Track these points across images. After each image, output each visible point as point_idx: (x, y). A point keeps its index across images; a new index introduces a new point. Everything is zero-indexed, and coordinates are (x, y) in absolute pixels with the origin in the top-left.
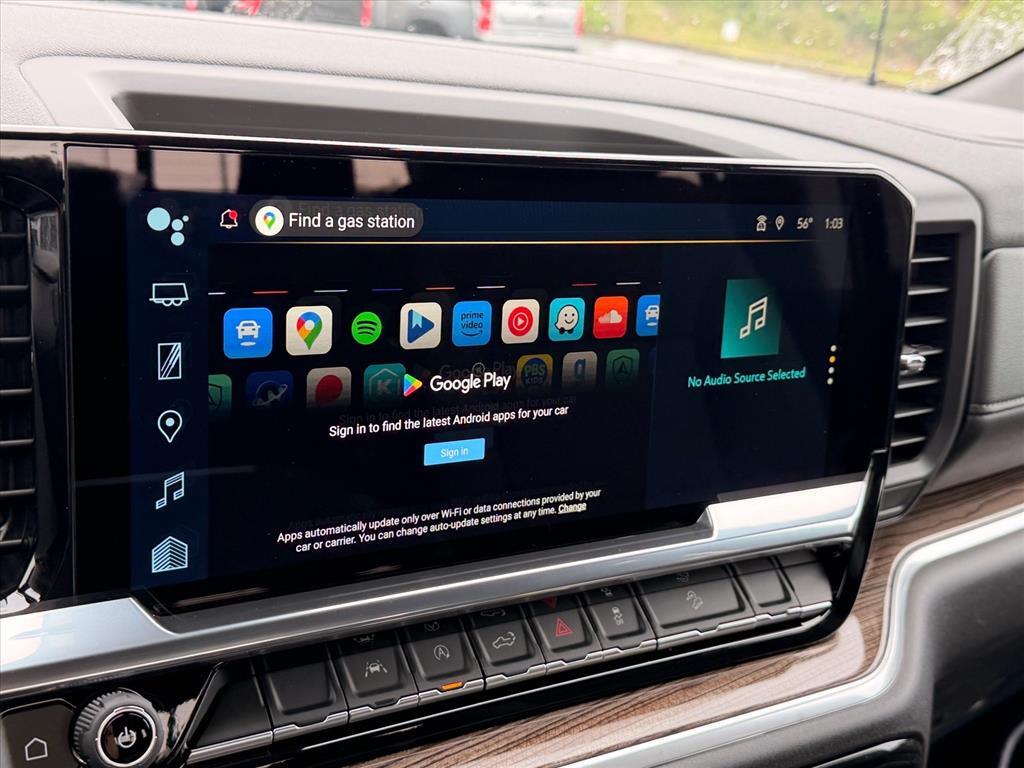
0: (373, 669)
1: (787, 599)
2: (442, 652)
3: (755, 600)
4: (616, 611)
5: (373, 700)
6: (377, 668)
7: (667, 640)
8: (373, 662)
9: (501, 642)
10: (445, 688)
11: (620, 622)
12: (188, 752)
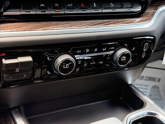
0: (42, 5)
1: (132, 7)
2: (56, 5)
3: (125, 6)
4: (94, 4)
5: (41, 10)
6: (43, 5)
7: (104, 11)
8: (42, 4)
9: (69, 5)
10: (56, 11)
11: (95, 6)
12: (3, 12)
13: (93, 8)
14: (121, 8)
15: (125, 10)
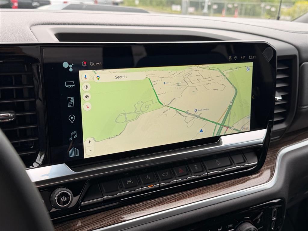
13: (195, 173)
14: (231, 165)
15: (237, 168)
